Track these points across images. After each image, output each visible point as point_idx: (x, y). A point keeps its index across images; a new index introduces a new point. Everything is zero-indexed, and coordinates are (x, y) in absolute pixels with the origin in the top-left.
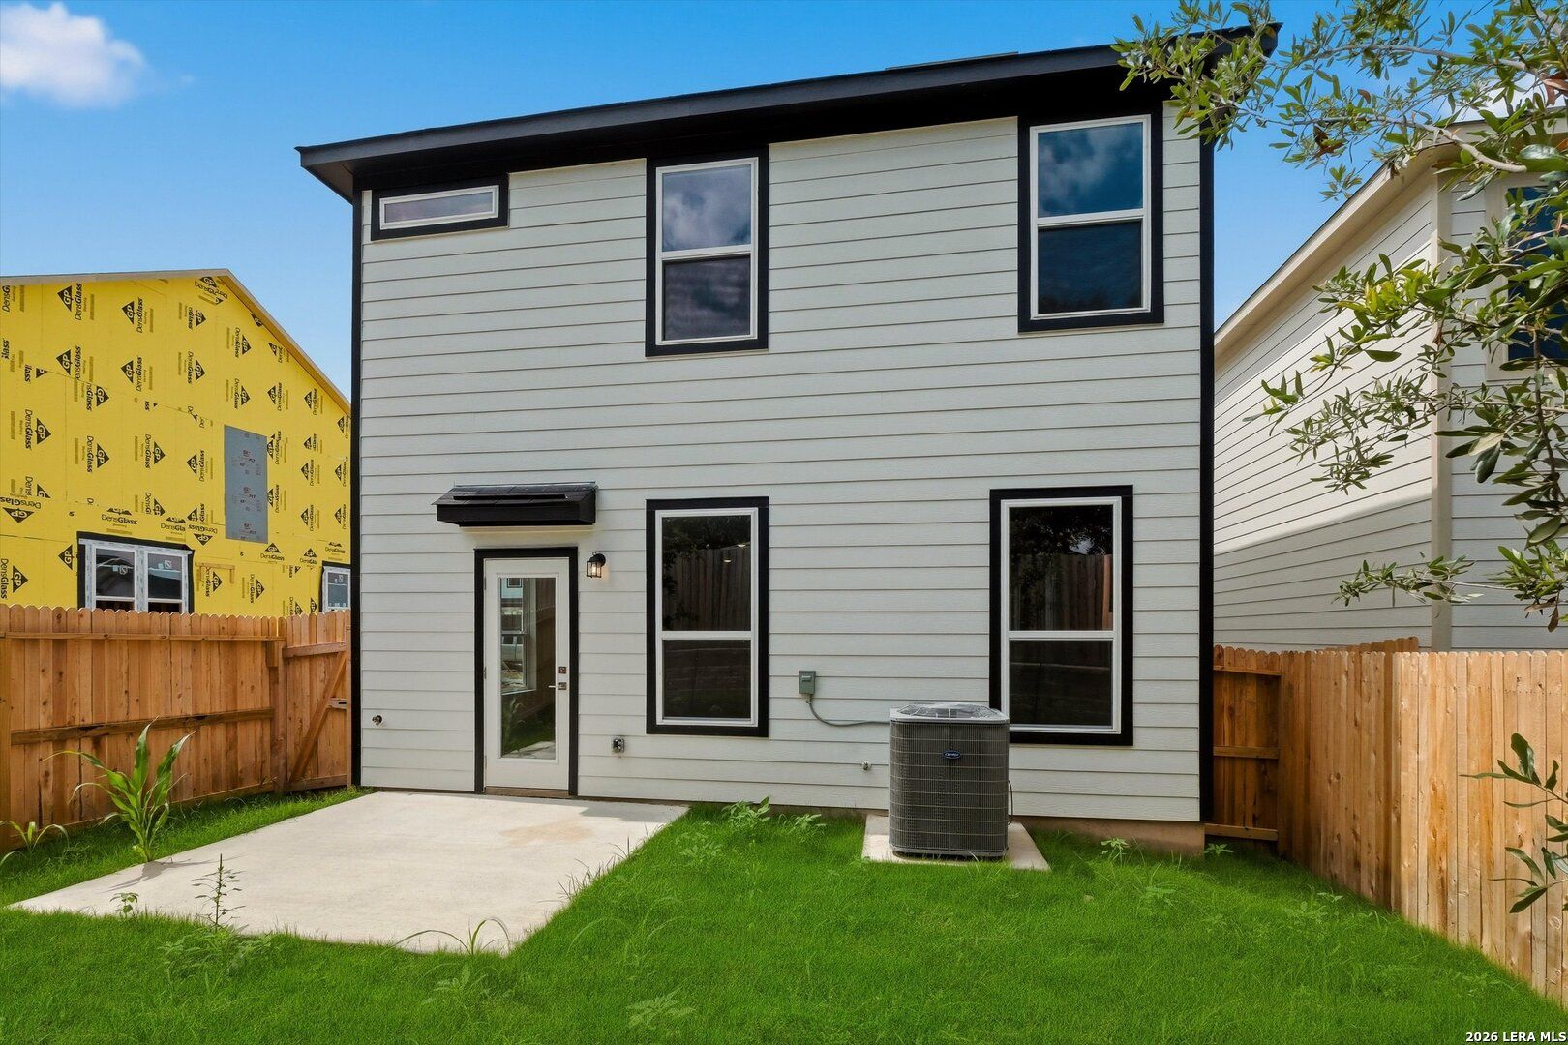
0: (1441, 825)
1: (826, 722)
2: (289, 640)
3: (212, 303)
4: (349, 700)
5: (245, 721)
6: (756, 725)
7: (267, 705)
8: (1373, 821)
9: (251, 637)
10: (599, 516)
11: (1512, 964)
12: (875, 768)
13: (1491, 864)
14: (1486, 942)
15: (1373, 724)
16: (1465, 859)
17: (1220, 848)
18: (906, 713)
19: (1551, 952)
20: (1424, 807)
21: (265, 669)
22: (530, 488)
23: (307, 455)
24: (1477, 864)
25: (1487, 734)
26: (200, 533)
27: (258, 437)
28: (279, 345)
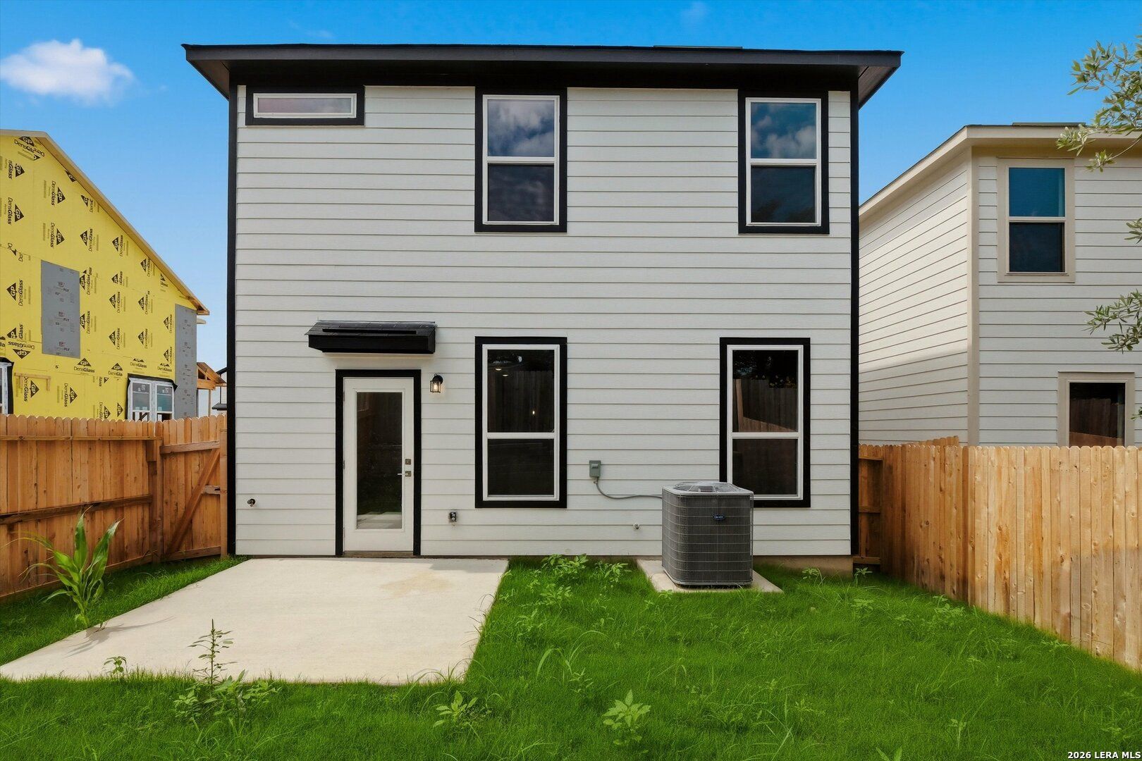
0: (1005, 551)
1: (608, 497)
2: (166, 440)
3: (31, 159)
4: (224, 487)
5: (130, 506)
6: (558, 500)
7: (146, 492)
8: (955, 551)
9: (134, 437)
10: (438, 348)
11: (1056, 633)
12: (641, 528)
13: (1041, 574)
14: (1038, 620)
15: (954, 489)
16: (1022, 570)
17: (864, 571)
18: (677, 488)
19: (1084, 624)
20: (993, 541)
21: (145, 463)
22: (383, 325)
23: (115, 288)
24: (1031, 574)
25: (1038, 496)
26: (19, 349)
27: (72, 271)
28: (90, 197)
